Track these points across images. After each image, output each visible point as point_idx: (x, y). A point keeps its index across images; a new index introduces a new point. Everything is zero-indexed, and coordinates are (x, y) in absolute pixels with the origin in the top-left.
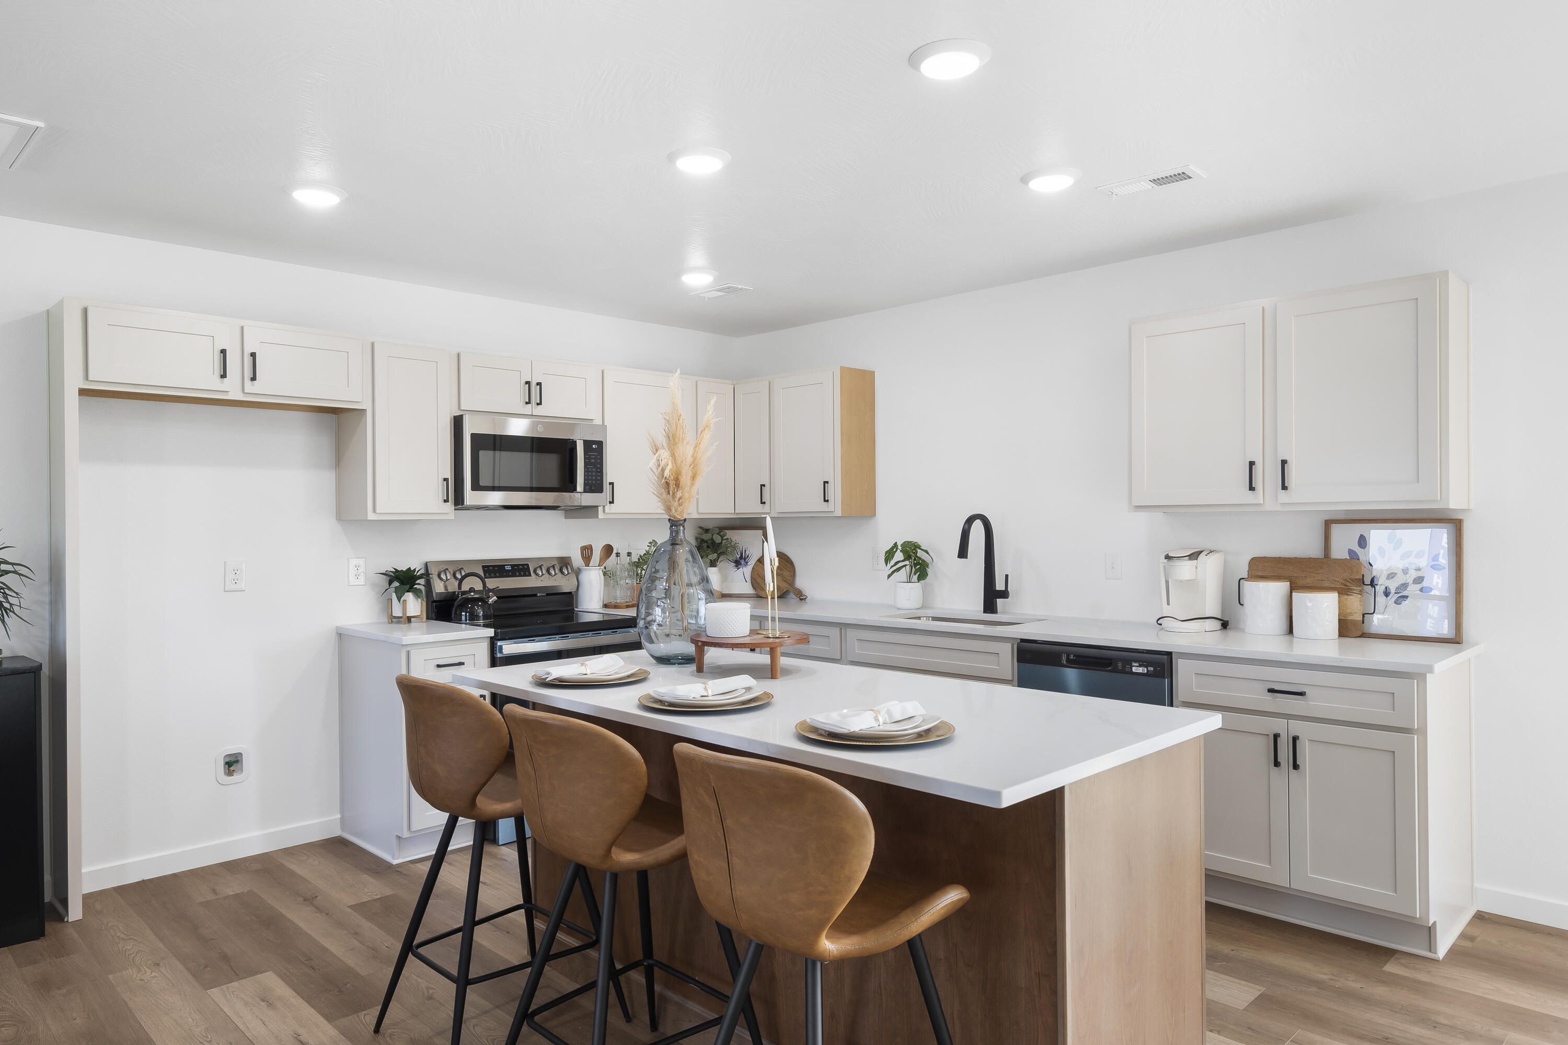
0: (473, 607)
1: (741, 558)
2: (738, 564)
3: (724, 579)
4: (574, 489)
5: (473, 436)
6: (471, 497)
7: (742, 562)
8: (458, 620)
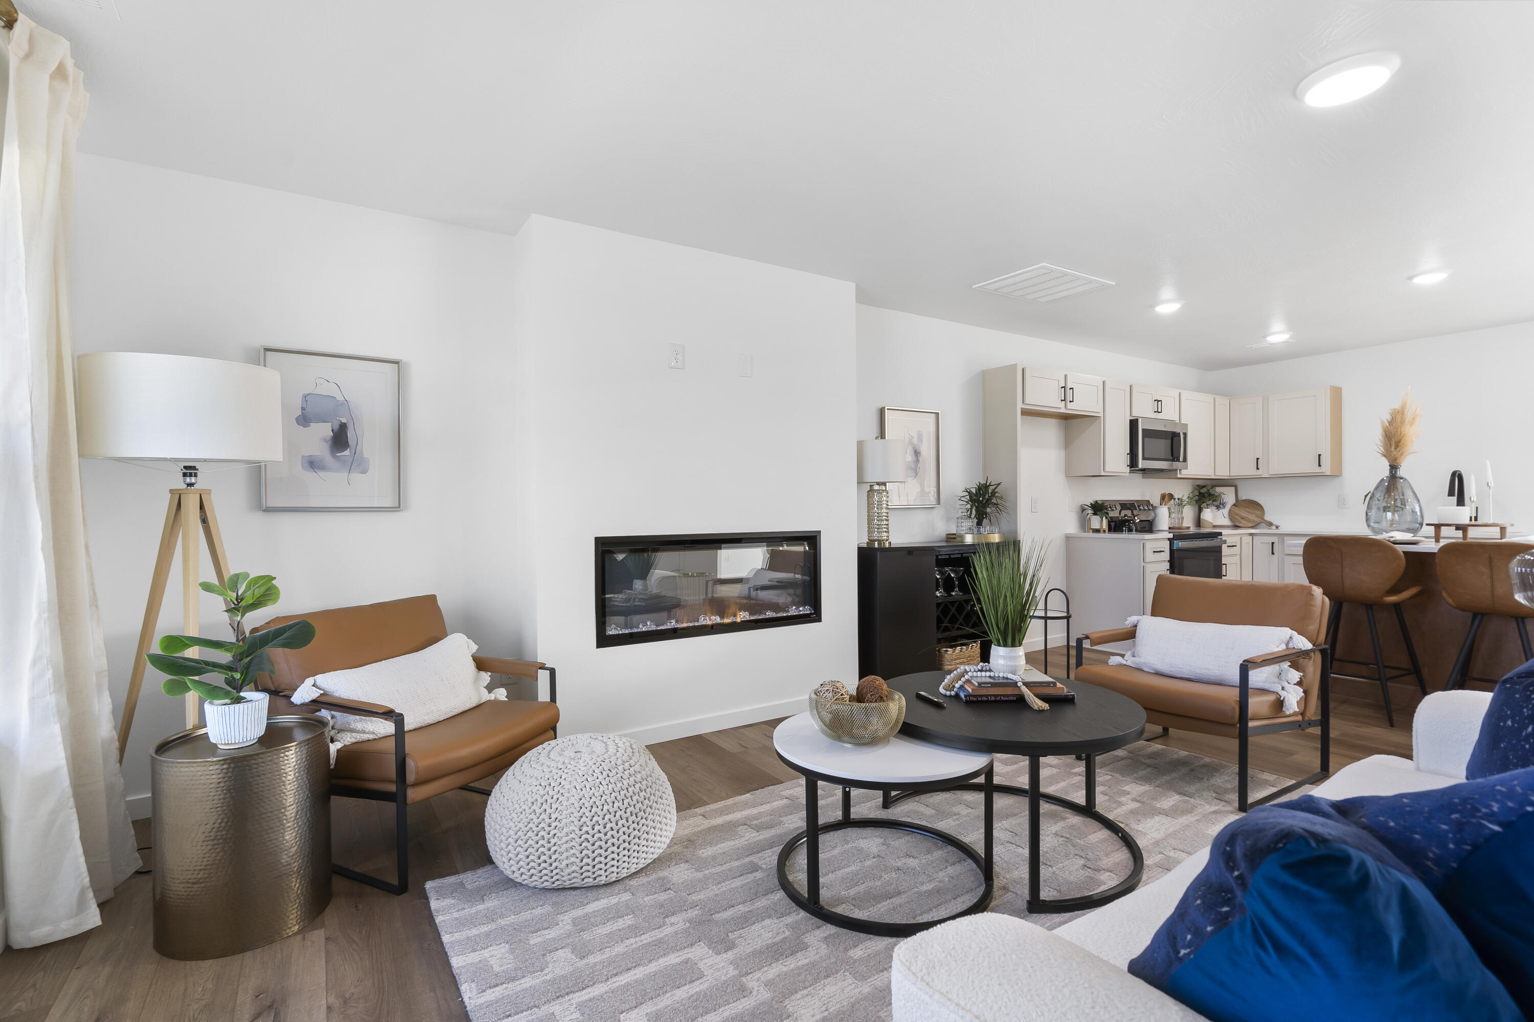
0: (1129, 525)
1: (1220, 504)
2: (1218, 507)
3: (1214, 517)
4: (1178, 460)
5: (1144, 430)
6: (1141, 464)
7: (1221, 506)
8: (1122, 531)
